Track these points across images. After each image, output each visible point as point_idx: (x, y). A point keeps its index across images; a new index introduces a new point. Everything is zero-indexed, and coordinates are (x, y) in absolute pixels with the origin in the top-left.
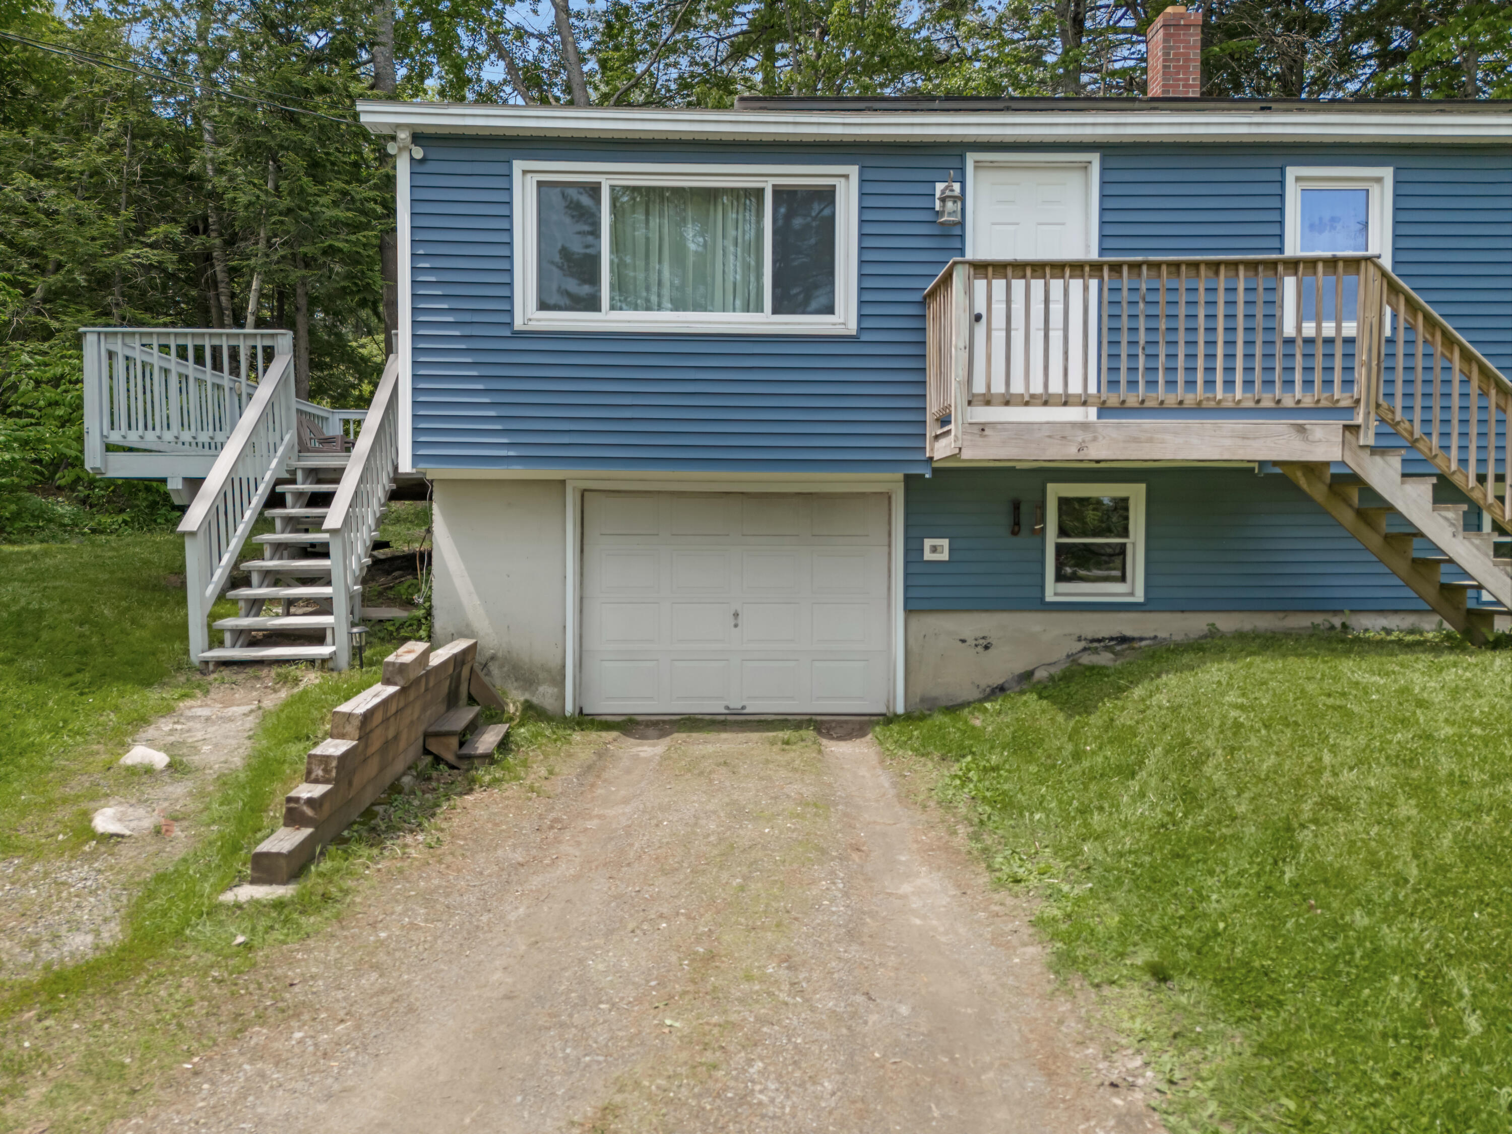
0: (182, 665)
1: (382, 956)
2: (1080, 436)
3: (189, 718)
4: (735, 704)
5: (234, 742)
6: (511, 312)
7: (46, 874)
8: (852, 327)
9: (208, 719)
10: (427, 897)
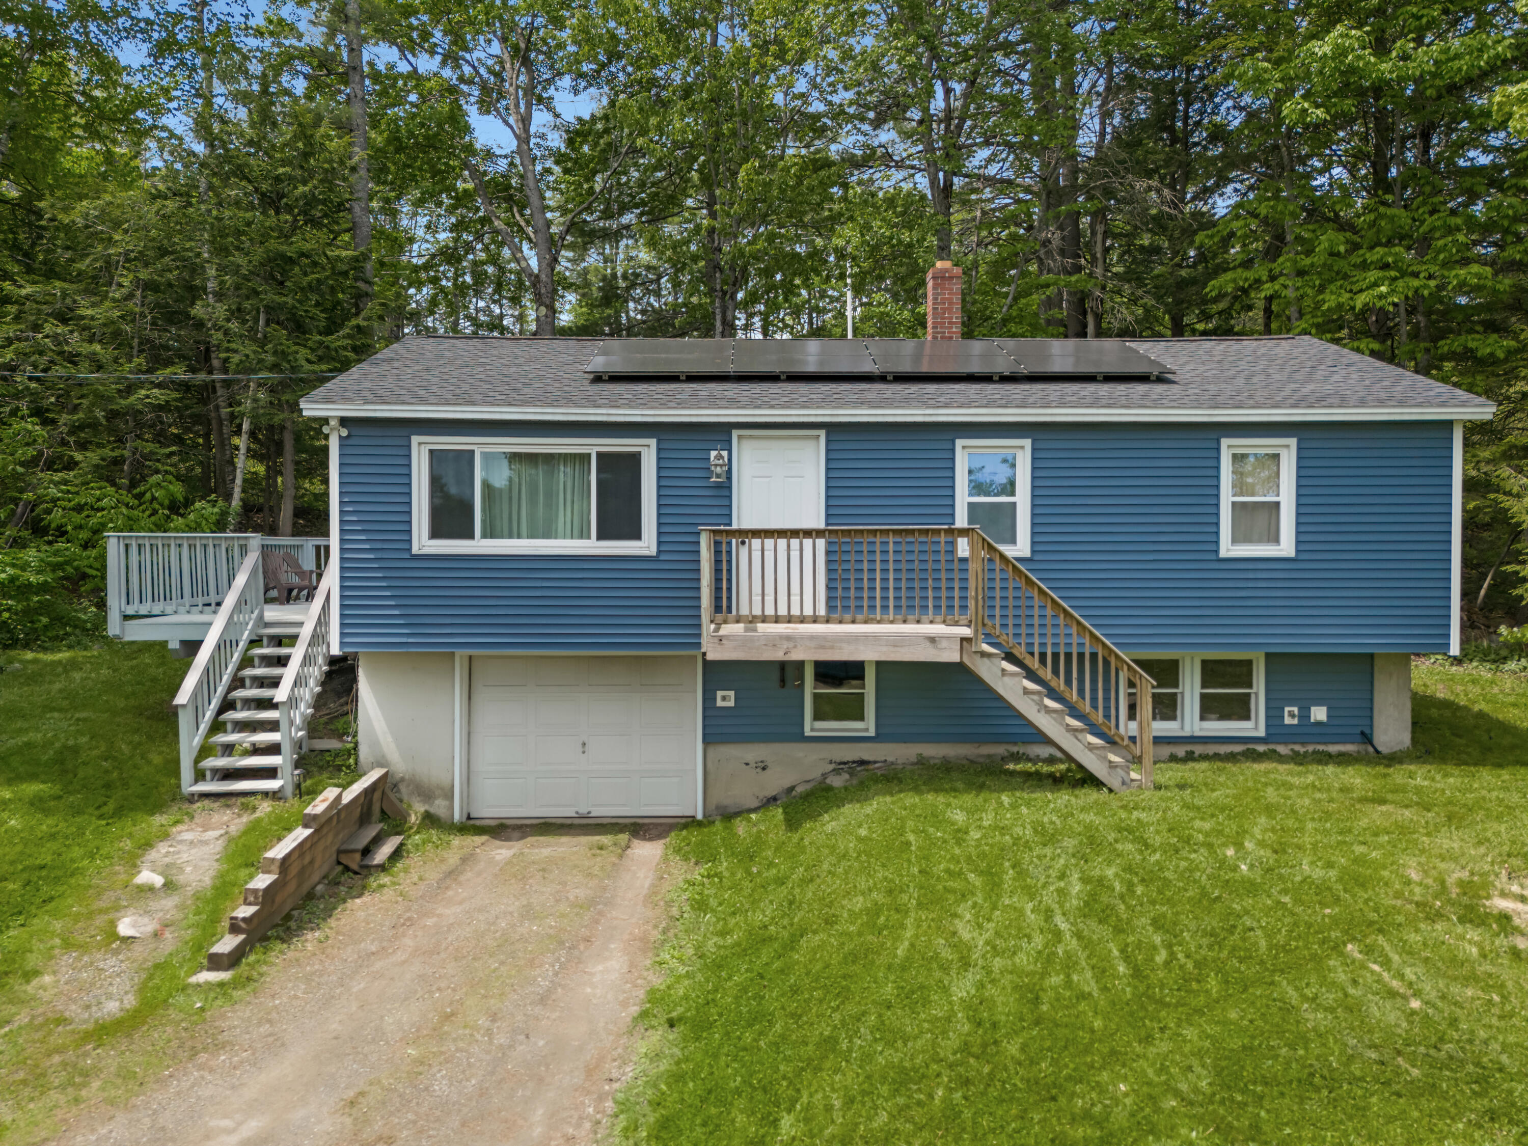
0: (177, 797)
1: (274, 1015)
2: (786, 645)
3: (181, 842)
4: (583, 811)
5: (206, 864)
6: (410, 541)
7: (92, 963)
8: (653, 551)
9: (192, 842)
10: (308, 979)
